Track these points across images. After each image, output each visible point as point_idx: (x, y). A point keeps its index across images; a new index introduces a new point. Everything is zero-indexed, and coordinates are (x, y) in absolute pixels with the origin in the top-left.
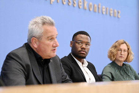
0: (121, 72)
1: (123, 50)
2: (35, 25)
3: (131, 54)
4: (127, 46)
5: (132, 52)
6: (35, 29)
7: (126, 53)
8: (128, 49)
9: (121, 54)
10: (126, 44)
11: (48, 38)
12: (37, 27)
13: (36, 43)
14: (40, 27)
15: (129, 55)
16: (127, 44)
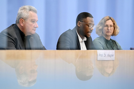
0: (108, 45)
1: (109, 26)
2: (24, 10)
3: (117, 28)
4: (113, 21)
5: (118, 26)
6: (23, 13)
7: (112, 28)
8: (114, 24)
9: (108, 30)
10: (111, 20)
11: (32, 20)
12: (25, 11)
13: (22, 23)
14: (27, 11)
15: (115, 29)
16: (113, 20)
